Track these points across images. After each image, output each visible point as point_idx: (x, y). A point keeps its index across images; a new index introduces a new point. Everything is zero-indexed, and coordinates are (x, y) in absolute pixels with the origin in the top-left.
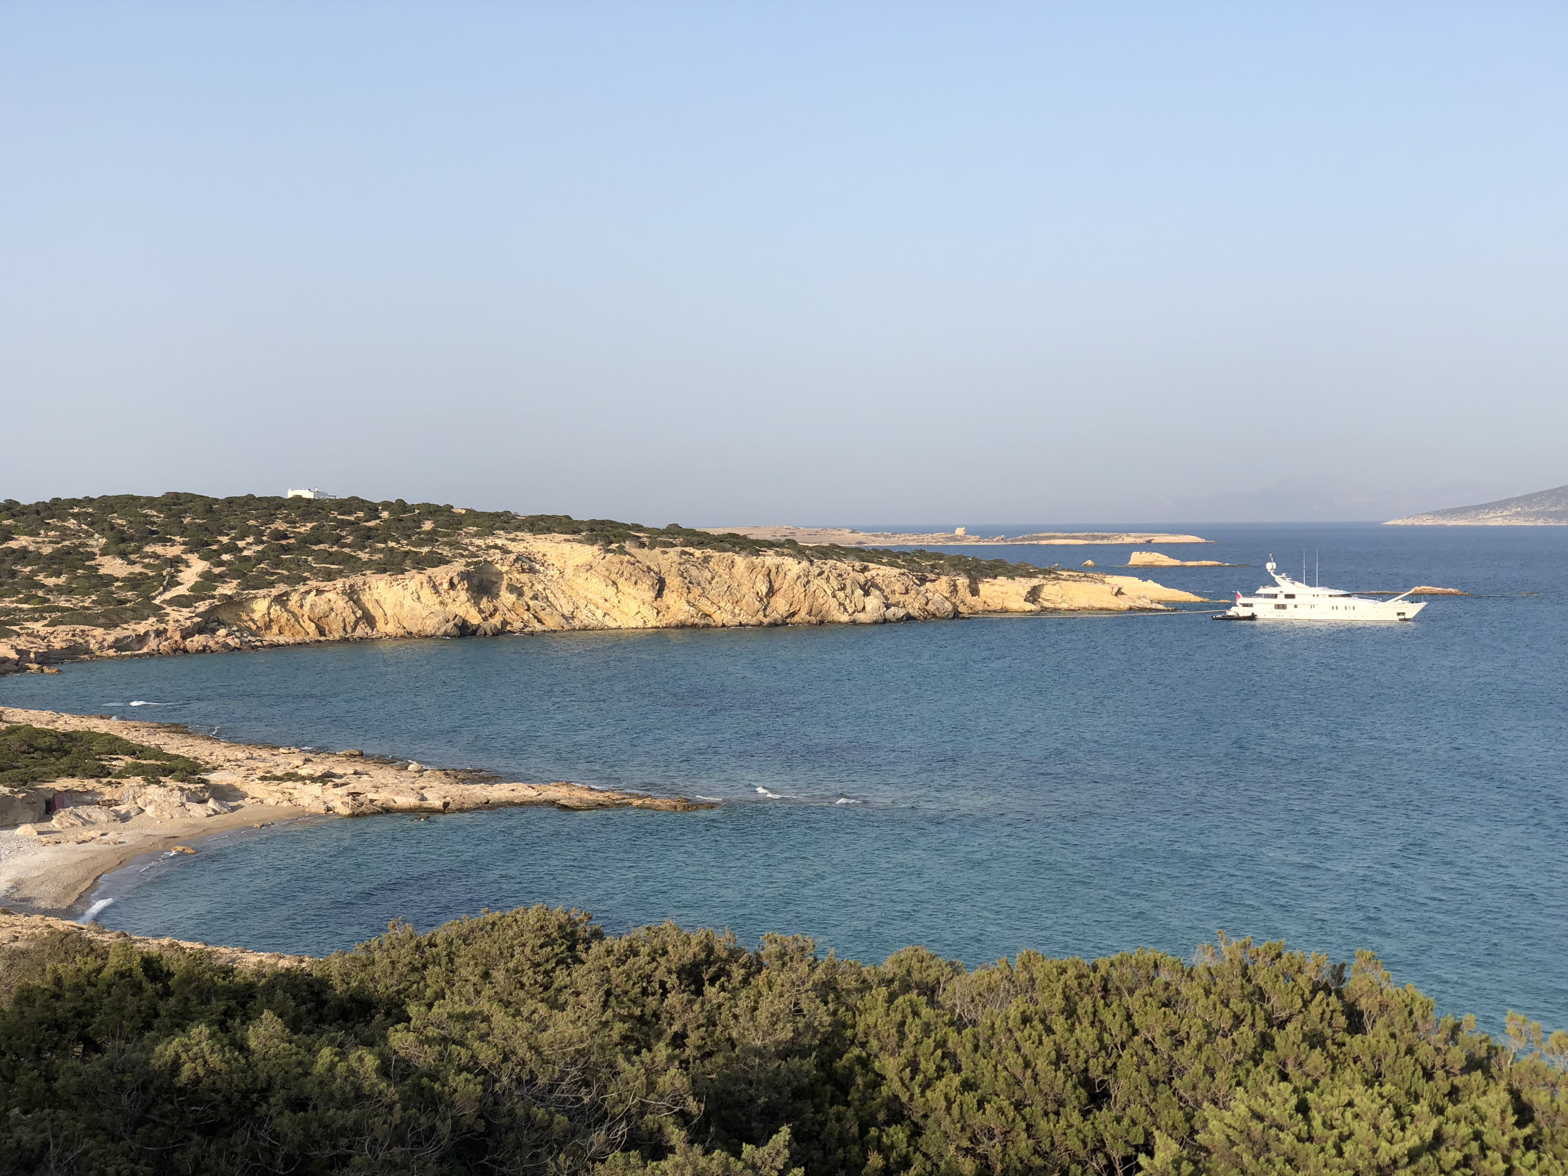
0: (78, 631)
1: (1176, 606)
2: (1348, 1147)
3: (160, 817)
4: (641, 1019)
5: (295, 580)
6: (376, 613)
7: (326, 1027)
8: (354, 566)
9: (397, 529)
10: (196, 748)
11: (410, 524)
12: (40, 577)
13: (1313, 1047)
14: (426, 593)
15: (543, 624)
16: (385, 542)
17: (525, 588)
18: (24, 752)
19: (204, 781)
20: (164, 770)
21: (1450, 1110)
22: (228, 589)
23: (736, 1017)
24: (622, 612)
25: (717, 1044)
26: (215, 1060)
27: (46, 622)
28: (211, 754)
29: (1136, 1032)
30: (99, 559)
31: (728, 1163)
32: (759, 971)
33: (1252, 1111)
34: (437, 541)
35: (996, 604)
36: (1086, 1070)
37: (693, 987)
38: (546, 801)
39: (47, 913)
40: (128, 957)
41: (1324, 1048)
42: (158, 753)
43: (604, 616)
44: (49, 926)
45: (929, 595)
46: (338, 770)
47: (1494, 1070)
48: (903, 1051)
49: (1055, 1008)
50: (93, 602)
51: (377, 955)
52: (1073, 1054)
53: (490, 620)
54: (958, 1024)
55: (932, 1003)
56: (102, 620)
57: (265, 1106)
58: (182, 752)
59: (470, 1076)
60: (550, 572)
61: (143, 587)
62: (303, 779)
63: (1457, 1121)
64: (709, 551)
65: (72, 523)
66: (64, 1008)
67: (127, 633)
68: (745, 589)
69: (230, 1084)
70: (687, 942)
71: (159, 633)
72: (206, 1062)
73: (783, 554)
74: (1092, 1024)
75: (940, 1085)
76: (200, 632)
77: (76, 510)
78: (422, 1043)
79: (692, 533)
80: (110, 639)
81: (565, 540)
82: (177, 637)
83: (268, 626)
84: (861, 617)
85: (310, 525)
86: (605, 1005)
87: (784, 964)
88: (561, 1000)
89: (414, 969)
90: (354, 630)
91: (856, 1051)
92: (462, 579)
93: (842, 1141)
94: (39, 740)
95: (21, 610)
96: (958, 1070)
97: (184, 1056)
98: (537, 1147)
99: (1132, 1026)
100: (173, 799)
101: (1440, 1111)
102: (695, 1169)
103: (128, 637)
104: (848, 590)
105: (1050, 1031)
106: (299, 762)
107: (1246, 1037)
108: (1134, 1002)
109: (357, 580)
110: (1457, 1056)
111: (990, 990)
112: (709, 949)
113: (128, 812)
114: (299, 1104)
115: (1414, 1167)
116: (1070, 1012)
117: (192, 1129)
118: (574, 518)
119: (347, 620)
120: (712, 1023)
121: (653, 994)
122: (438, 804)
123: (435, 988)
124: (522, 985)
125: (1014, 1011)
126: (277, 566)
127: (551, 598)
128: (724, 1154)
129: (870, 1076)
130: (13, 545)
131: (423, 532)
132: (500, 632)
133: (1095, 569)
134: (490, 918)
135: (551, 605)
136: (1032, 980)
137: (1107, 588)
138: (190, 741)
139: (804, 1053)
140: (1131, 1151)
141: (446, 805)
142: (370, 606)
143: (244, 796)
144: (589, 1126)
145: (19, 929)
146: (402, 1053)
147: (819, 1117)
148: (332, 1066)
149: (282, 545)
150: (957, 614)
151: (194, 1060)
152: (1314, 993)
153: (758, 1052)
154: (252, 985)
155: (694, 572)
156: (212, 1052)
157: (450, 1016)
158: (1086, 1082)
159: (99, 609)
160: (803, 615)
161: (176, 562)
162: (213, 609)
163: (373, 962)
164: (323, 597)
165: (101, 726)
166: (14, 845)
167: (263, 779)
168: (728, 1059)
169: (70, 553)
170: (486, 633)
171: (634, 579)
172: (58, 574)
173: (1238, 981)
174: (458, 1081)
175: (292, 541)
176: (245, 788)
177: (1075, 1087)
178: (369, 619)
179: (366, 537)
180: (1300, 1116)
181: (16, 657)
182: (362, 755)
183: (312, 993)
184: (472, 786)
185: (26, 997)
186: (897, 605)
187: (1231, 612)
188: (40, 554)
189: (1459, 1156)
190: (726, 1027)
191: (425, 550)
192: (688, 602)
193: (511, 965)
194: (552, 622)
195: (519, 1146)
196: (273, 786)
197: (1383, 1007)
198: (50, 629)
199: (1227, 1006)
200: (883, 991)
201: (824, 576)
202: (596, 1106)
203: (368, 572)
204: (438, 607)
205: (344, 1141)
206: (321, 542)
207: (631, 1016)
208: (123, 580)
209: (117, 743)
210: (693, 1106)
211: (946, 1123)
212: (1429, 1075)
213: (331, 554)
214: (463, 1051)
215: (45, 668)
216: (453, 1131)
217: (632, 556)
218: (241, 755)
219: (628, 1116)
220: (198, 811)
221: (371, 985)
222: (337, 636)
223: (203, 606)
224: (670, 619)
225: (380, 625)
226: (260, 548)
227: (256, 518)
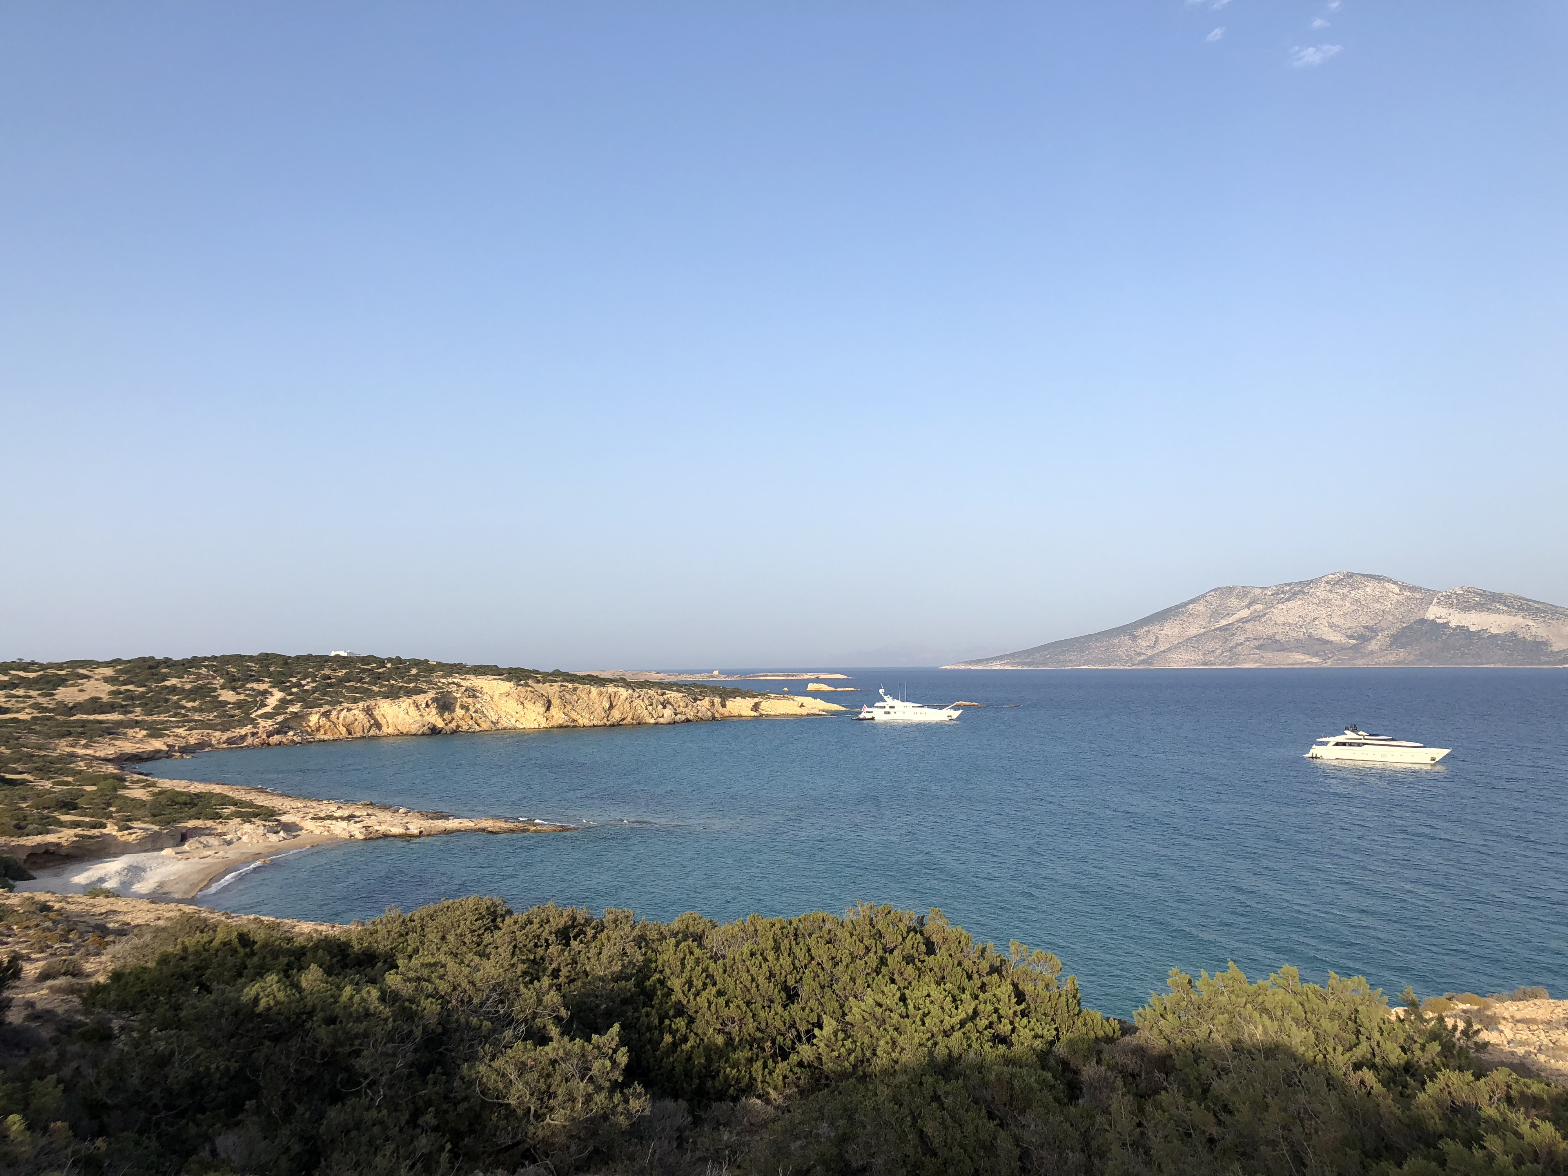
0: (205, 733)
1: (834, 713)
2: (927, 1020)
3: (251, 842)
4: (534, 961)
5: (335, 703)
6: (382, 722)
7: (348, 970)
8: (369, 694)
9: (396, 673)
10: (274, 801)
11: (404, 670)
12: (183, 702)
13: (908, 963)
14: (412, 710)
15: (480, 727)
16: (388, 681)
17: (470, 707)
18: (169, 805)
19: (278, 820)
20: (254, 814)
21: (982, 996)
22: (295, 708)
23: (588, 958)
24: (526, 719)
25: (577, 974)
26: (281, 996)
27: (186, 728)
28: (282, 805)
29: (813, 959)
30: (219, 692)
31: (584, 1046)
32: (602, 931)
33: (876, 1002)
34: (419, 680)
35: (735, 712)
36: (786, 981)
37: (564, 941)
38: (480, 829)
39: (179, 901)
40: (229, 933)
41: (914, 964)
42: (251, 804)
43: (516, 722)
44: (180, 910)
45: (699, 708)
46: (357, 813)
47: (1004, 973)
48: (684, 975)
49: (769, 947)
50: (215, 716)
51: (379, 927)
52: (778, 973)
53: (449, 725)
54: (715, 958)
55: (700, 946)
56: (220, 727)
57: (310, 1022)
58: (265, 803)
59: (434, 1000)
60: (485, 697)
61: (245, 708)
62: (336, 818)
63: (985, 1003)
64: (577, 685)
65: (204, 671)
66: (186, 966)
67: (234, 734)
68: (596, 706)
69: (289, 1009)
70: (561, 915)
71: (253, 734)
72: (275, 997)
73: (618, 686)
74: (789, 955)
75: (705, 994)
76: (278, 733)
77: (207, 663)
78: (405, 981)
79: (568, 675)
80: (224, 738)
81: (494, 679)
82: (264, 736)
83: (318, 730)
84: (661, 720)
85: (344, 671)
86: (513, 954)
87: (617, 926)
88: (488, 951)
89: (401, 935)
90: (369, 732)
91: (657, 976)
92: (433, 702)
93: (649, 1028)
94: (179, 798)
95: (171, 722)
96: (714, 984)
97: (262, 994)
98: (473, 1040)
99: (811, 955)
100: (259, 832)
101: (976, 997)
102: (564, 1050)
103: (235, 737)
104: (654, 706)
105: (766, 960)
106: (334, 809)
107: (872, 959)
108: (811, 942)
109: (371, 702)
110: (984, 966)
111: (733, 937)
112: (574, 919)
113: (232, 839)
114: (331, 1020)
115: (963, 1030)
116: (777, 949)
117: (265, 1038)
118: (499, 667)
119: (365, 726)
120: (575, 962)
121: (541, 946)
122: (416, 832)
123: (413, 946)
124: (465, 943)
125: (746, 950)
126: (324, 695)
127: (486, 712)
128: (582, 1041)
129: (666, 990)
130: (168, 683)
131: (411, 675)
132: (454, 732)
133: (788, 693)
134: (446, 904)
135: (486, 716)
136: (756, 931)
137: (795, 703)
138: (270, 797)
139: (627, 978)
140: (810, 1026)
141: (421, 832)
142: (378, 718)
143: (301, 829)
144: (503, 1027)
145: (161, 912)
146: (393, 988)
147: (636, 1015)
148: (351, 997)
149: (327, 683)
150: (714, 718)
151: (268, 996)
152: (908, 933)
153: (601, 979)
154: (304, 947)
155: (568, 696)
156: (279, 991)
157: (422, 965)
158: (785, 988)
159: (218, 721)
160: (629, 720)
161: (265, 693)
162: (286, 720)
163: (377, 932)
164: (351, 712)
165: (217, 789)
166: (160, 860)
167: (313, 819)
168: (584, 983)
169: (202, 688)
170: (446, 733)
171: (533, 701)
172: (194, 701)
173: (867, 928)
174: (426, 1003)
175: (333, 681)
176: (302, 824)
177: (779, 992)
178: (378, 726)
179: (377, 678)
180: (902, 1003)
181: (167, 749)
182: (372, 804)
183: (341, 950)
184: (436, 821)
185: (164, 960)
186: (681, 713)
187: (861, 716)
188: (184, 689)
189: (987, 1022)
190: (583, 965)
191: (412, 685)
192: (564, 713)
193: (458, 932)
194: (485, 726)
195: (462, 1040)
196: (319, 823)
197: (945, 939)
198: (188, 732)
199: (862, 942)
200: (673, 940)
201: (641, 698)
202: (508, 1015)
203: (378, 698)
204: (419, 718)
205: (357, 1042)
206: (350, 681)
207: (528, 959)
208: (233, 703)
209: (227, 799)
210: (563, 1013)
211: (708, 1015)
212: (970, 977)
213: (356, 688)
214: (430, 986)
215: (184, 755)
216: (423, 1033)
217: (533, 688)
218: (300, 805)
219: (526, 1020)
220: (273, 838)
221: (375, 945)
222: (358, 735)
223: (280, 718)
224: (554, 723)
225: (384, 729)
226: (314, 685)
227: (313, 668)
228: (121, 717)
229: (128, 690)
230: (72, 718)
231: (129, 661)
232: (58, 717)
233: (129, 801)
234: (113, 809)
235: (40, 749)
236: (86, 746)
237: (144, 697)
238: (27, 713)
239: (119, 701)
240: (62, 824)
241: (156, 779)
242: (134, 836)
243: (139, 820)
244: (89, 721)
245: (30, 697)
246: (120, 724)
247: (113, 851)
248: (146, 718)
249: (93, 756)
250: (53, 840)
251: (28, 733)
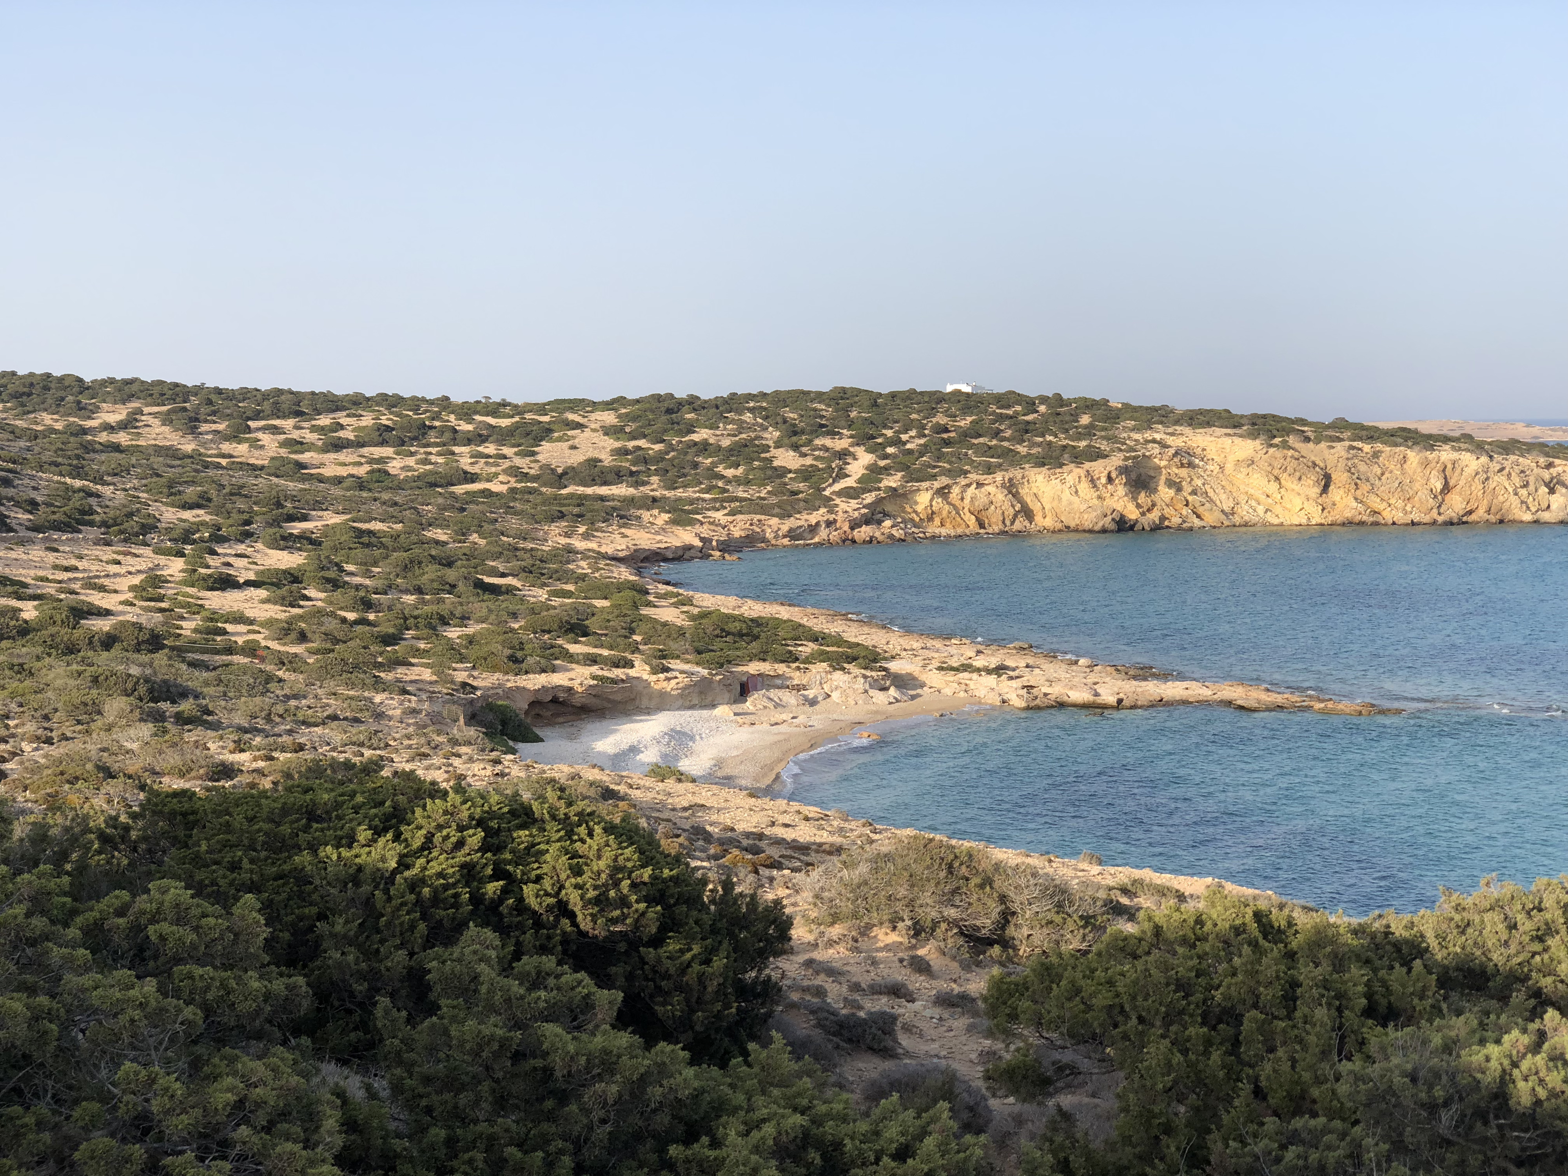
0: (755, 520)
3: (846, 703)
5: (956, 473)
6: (1035, 506)
8: (1011, 458)
9: (1055, 422)
10: (873, 637)
11: (1067, 418)
12: (720, 469)
14: (1084, 487)
15: (1202, 519)
16: (1043, 436)
17: (1184, 483)
18: (717, 636)
19: (885, 669)
20: (847, 657)
22: (893, 481)
24: (1285, 508)
27: (726, 511)
28: (888, 643)
30: (773, 452)
34: (1095, 435)
38: (1221, 701)
42: (839, 641)
43: (1266, 512)
46: (1010, 663)
50: (769, 492)
53: (1148, 515)
56: (777, 510)
58: (861, 640)
60: (1210, 467)
61: (814, 479)
62: (978, 670)
64: (1379, 446)
65: (748, 417)
67: (800, 523)
68: (1417, 486)
71: (829, 524)
73: (1460, 449)
76: (867, 522)
77: (752, 404)
79: (1363, 427)
80: (785, 528)
81: (1226, 434)
82: (846, 527)
83: (930, 519)
84: (1546, 516)
85: (969, 419)
90: (1012, 523)
92: (1121, 474)
94: (730, 625)
95: (704, 500)
100: (856, 686)
103: (801, 527)
104: (1532, 488)
106: (972, 654)
109: (1016, 473)
113: (816, 697)
118: (1234, 412)
119: (1006, 513)
122: (1112, 700)
126: (939, 459)
127: (1211, 493)
130: (695, 437)
131: (1081, 426)
132: (1157, 528)
135: (1211, 501)
138: (866, 629)
141: (1120, 701)
142: (1028, 500)
143: (922, 685)
149: (943, 439)
155: (1362, 467)
159: (774, 500)
160: (1480, 514)
161: (844, 455)
162: (879, 501)
164: (983, 490)
165: (784, 613)
166: (713, 725)
167: (940, 669)
169: (746, 446)
170: (1143, 529)
171: (1298, 474)
172: (737, 466)
175: (952, 434)
176: (923, 677)
178: (1028, 514)
179: (1025, 431)
181: (700, 544)
182: (1030, 648)
184: (1144, 683)
188: (720, 447)
191: (1083, 444)
192: (1356, 499)
194: (1211, 518)
196: (950, 676)
198: (730, 518)
201: (1505, 472)
203: (1027, 466)
204: (1095, 501)
206: (980, 436)
208: (796, 472)
209: (801, 629)
213: (990, 448)
215: (726, 555)
217: (1296, 450)
218: (916, 645)
220: (880, 698)
222: (996, 529)
223: (869, 498)
224: (1336, 515)
225: (1038, 518)
226: (922, 441)
227: (919, 412)
228: (631, 491)
229: (639, 448)
230: (564, 492)
231: (638, 401)
232: (544, 489)
233: (660, 628)
234: (638, 638)
235: (525, 539)
236: (586, 536)
237: (663, 459)
238: (502, 483)
239: (627, 465)
240: (571, 658)
241: (691, 593)
242: (673, 682)
243: (678, 657)
244: (586, 497)
245: (504, 457)
246: (630, 501)
247: (645, 703)
248: (667, 493)
249: (599, 553)
250: (561, 683)
251: (506, 513)
